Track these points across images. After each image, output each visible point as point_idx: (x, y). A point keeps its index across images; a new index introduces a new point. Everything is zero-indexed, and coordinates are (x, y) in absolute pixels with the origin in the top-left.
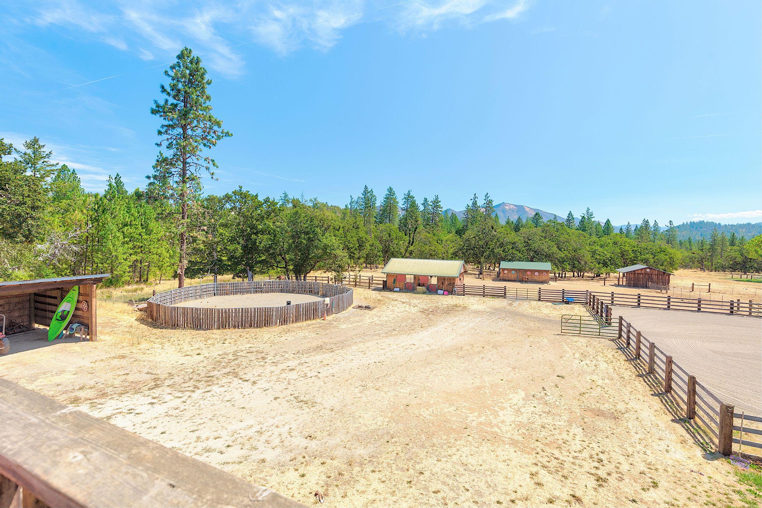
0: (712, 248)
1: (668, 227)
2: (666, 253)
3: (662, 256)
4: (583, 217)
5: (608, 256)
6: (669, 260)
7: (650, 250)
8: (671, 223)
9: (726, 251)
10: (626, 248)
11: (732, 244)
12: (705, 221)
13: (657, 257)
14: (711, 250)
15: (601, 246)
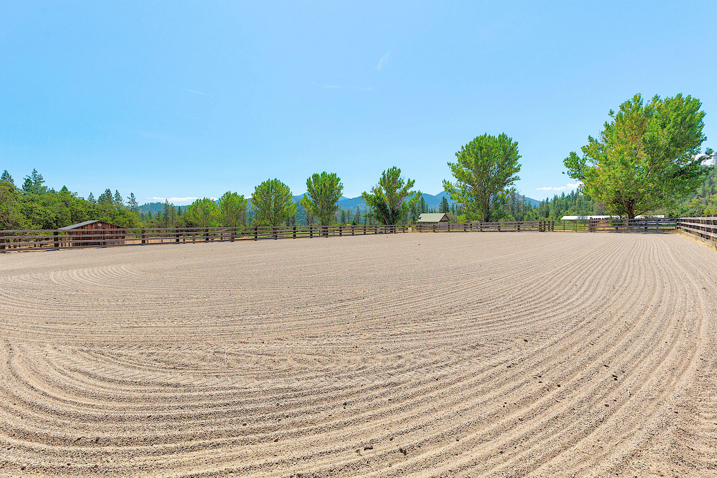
0: (166, 218)
1: (130, 199)
2: (125, 215)
3: (120, 218)
4: (28, 180)
5: (53, 215)
6: (128, 222)
7: (109, 212)
8: (133, 195)
9: (175, 219)
10: (79, 208)
11: (179, 214)
12: (161, 203)
13: (116, 219)
14: (165, 219)
15: (44, 205)
